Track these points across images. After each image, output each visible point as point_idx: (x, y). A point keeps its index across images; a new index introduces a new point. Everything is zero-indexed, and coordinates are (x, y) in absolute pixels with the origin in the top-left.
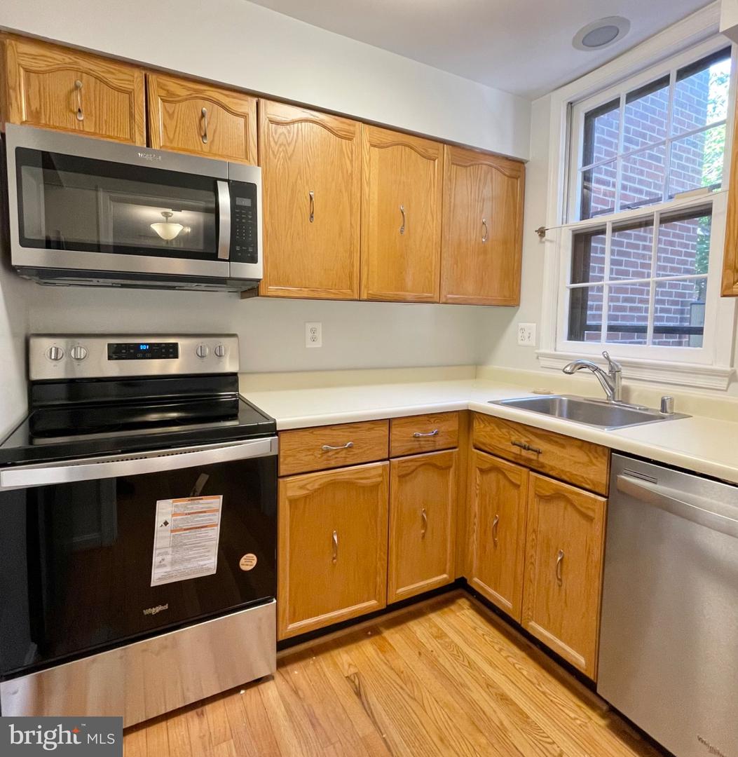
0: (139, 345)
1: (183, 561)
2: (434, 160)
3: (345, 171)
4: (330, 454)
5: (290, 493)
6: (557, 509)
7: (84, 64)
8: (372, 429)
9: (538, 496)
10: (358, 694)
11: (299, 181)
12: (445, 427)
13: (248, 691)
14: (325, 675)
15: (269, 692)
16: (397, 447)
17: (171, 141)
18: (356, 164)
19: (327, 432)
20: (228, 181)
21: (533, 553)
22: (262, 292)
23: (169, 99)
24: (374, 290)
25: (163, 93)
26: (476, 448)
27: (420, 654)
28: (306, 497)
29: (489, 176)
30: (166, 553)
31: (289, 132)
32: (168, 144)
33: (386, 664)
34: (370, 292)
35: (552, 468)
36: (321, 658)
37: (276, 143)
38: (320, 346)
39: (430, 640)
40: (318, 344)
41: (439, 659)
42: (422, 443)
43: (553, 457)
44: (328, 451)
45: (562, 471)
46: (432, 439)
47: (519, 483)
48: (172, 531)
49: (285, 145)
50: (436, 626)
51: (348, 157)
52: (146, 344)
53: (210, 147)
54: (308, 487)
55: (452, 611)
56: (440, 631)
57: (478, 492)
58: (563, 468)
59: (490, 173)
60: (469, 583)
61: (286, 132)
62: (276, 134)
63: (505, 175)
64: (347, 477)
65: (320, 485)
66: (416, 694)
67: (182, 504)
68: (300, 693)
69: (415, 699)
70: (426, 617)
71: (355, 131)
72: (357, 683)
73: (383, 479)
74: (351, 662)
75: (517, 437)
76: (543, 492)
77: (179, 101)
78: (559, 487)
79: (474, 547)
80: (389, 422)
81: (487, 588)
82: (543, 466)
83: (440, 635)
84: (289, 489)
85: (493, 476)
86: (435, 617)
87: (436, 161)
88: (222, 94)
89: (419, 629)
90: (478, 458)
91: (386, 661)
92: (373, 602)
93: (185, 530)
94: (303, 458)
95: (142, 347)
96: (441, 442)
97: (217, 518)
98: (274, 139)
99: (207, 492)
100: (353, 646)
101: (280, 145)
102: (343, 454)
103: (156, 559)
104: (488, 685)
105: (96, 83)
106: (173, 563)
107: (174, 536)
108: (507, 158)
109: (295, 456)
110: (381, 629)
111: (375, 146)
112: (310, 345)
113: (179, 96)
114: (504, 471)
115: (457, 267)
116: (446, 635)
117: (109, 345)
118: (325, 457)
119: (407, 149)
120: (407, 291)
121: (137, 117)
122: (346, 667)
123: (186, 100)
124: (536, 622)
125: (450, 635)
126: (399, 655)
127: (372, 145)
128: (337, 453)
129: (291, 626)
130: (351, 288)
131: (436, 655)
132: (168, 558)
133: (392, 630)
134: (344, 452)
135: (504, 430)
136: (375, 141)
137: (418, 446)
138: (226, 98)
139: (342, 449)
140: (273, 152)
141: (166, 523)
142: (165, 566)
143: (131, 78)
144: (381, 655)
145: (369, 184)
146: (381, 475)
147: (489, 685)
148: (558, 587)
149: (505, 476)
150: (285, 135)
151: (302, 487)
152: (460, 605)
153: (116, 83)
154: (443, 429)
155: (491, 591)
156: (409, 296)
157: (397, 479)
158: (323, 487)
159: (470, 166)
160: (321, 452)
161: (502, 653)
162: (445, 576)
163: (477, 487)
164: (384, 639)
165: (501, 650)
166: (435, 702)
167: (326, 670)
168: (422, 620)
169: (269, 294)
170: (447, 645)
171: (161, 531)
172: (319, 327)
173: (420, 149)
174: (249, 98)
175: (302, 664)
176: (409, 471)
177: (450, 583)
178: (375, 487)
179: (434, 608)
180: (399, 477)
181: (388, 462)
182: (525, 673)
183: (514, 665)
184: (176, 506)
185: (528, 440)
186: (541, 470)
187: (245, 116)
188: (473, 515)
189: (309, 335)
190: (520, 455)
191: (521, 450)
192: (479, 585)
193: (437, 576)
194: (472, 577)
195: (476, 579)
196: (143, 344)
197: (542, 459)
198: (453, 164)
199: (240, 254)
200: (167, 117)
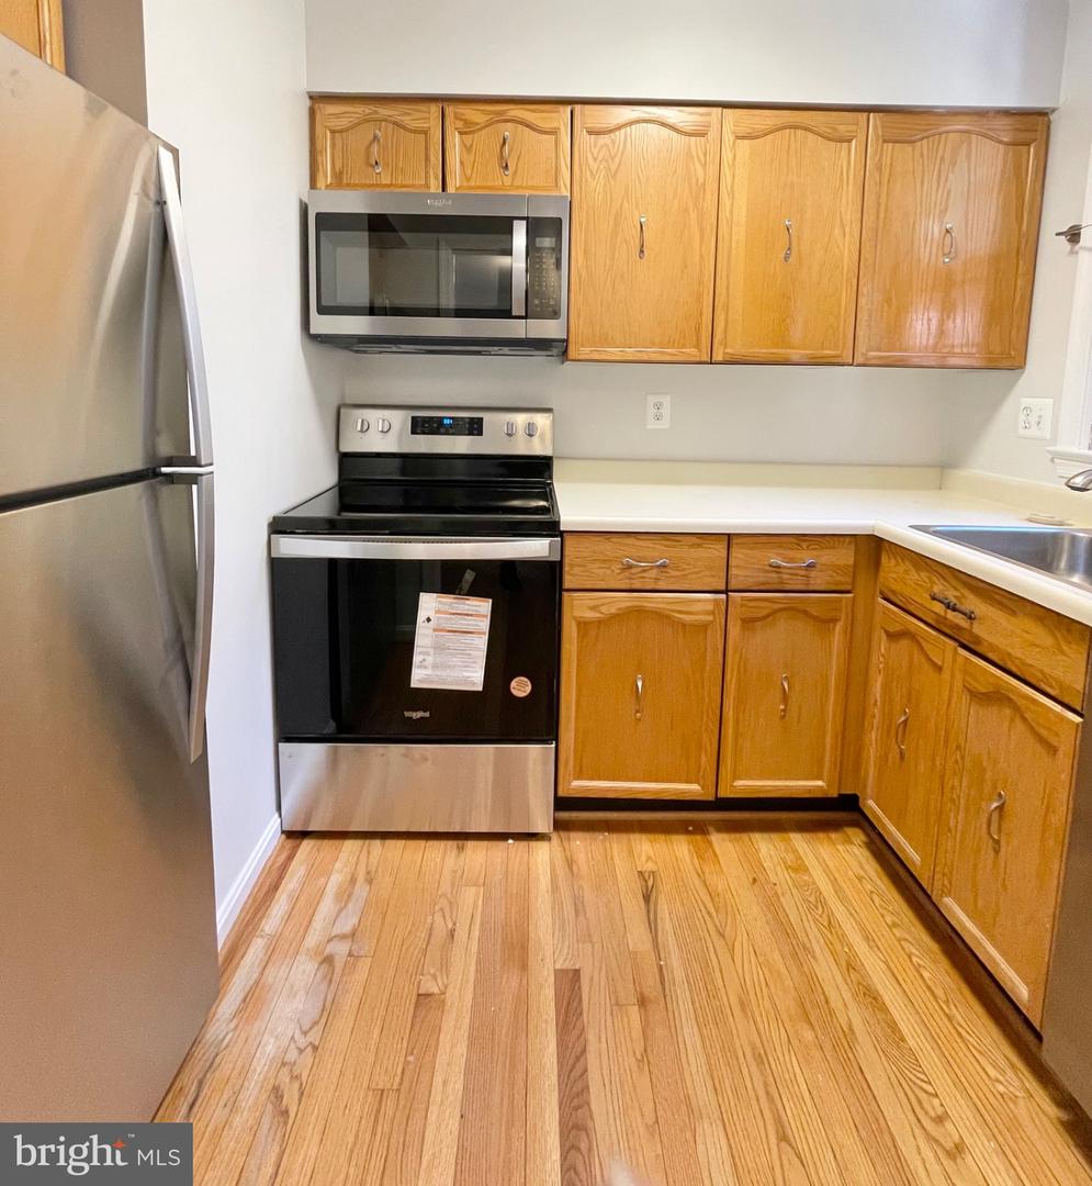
0: (442, 419)
1: (444, 666)
2: (850, 141)
3: (694, 181)
4: (633, 571)
5: (577, 613)
6: (997, 717)
7: (384, 111)
8: (699, 545)
9: (968, 690)
10: (647, 898)
11: (626, 205)
12: (827, 557)
13: (517, 843)
14: (612, 859)
15: (540, 853)
16: (739, 577)
17: (468, 180)
18: (712, 170)
19: (630, 541)
20: (527, 219)
21: (956, 783)
22: (572, 353)
23: (467, 129)
24: (737, 348)
25: (460, 124)
26: (885, 599)
27: (755, 880)
28: (600, 622)
29: (963, 152)
30: (427, 654)
31: (613, 142)
32: (465, 184)
33: (699, 875)
34: (729, 350)
35: (992, 647)
36: (615, 836)
37: (595, 159)
38: (667, 426)
39: (778, 868)
40: (665, 424)
41: (782, 899)
42: (785, 576)
43: (994, 628)
44: (630, 567)
45: (1010, 654)
46: (803, 573)
47: (940, 663)
48: (435, 630)
49: (607, 161)
50: (795, 851)
51: (700, 162)
52: (450, 418)
53: (513, 180)
54: (603, 609)
55: (830, 838)
56: (799, 862)
57: (881, 666)
58: (1010, 650)
59: (965, 145)
60: (861, 805)
61: (609, 142)
62: (595, 146)
63: (1001, 142)
64: (661, 606)
65: (619, 609)
66: (728, 928)
67: (447, 600)
68: (575, 868)
69: (723, 937)
70: (785, 835)
71: (709, 122)
72: (650, 883)
73: (715, 617)
74: (652, 855)
75: (942, 587)
76: (977, 685)
77: (480, 129)
78: (1001, 682)
79: (872, 753)
80: (729, 538)
81: (886, 821)
82: (978, 640)
83: (799, 868)
84: (576, 609)
85: (905, 643)
86: (798, 840)
87: (854, 141)
88: (528, 110)
89: (767, 848)
90: (884, 613)
91: (700, 871)
92: (695, 787)
93: (449, 631)
94: (596, 571)
95: (446, 422)
96: (819, 579)
97: (485, 625)
98: (593, 154)
99: (475, 591)
100: (662, 837)
101: (601, 161)
102: (653, 574)
103: (417, 659)
104: (849, 966)
105: (393, 129)
106: (435, 666)
107: (437, 636)
108: (1007, 113)
109: (583, 566)
110: (711, 829)
111: (743, 138)
112: (652, 425)
113: (477, 124)
114: (921, 640)
115: (890, 306)
116: (806, 870)
117: (413, 418)
118: (627, 574)
119: (799, 132)
120: (793, 348)
121: (432, 158)
122: (644, 858)
123: (486, 126)
124: (954, 898)
125: (814, 874)
126: (722, 871)
127: (738, 137)
128: (643, 571)
129: (576, 783)
130: (697, 346)
131: (779, 892)
132: (430, 660)
133: (725, 836)
134: (655, 571)
135: (924, 575)
136: (743, 130)
137: (776, 580)
138: (534, 114)
139: (652, 568)
140: (591, 172)
141: (429, 620)
142: (426, 667)
143: (427, 115)
144: (696, 861)
145: (732, 194)
146: (713, 613)
147: (851, 966)
148: (992, 854)
149: (921, 648)
150: (607, 146)
151: (593, 608)
152: (848, 837)
153: (414, 125)
154: (824, 560)
155: (892, 829)
156: (795, 355)
157: (739, 623)
158: (623, 614)
159: (922, 139)
160: (620, 566)
161: (894, 930)
162: (820, 783)
163: (881, 659)
164: (710, 843)
165: (895, 925)
166: (752, 952)
167: (616, 853)
168: (775, 836)
169: (581, 357)
170: (802, 883)
171: (424, 627)
172: (666, 400)
173: (823, 129)
174: (561, 108)
175: (587, 835)
176: (760, 615)
177: (830, 796)
178: (704, 627)
179: (802, 828)
180: (743, 621)
181: (723, 596)
182: (926, 975)
183: (910, 957)
184: (440, 602)
185: (957, 594)
186: (972, 646)
187: (554, 132)
188: (872, 702)
189: (652, 411)
190: (946, 619)
191: (946, 612)
192: (874, 813)
193: (807, 779)
194: (865, 799)
195: (871, 802)
196: (447, 418)
197: (977, 629)
198: (885, 141)
199: (538, 309)
200: (465, 153)
